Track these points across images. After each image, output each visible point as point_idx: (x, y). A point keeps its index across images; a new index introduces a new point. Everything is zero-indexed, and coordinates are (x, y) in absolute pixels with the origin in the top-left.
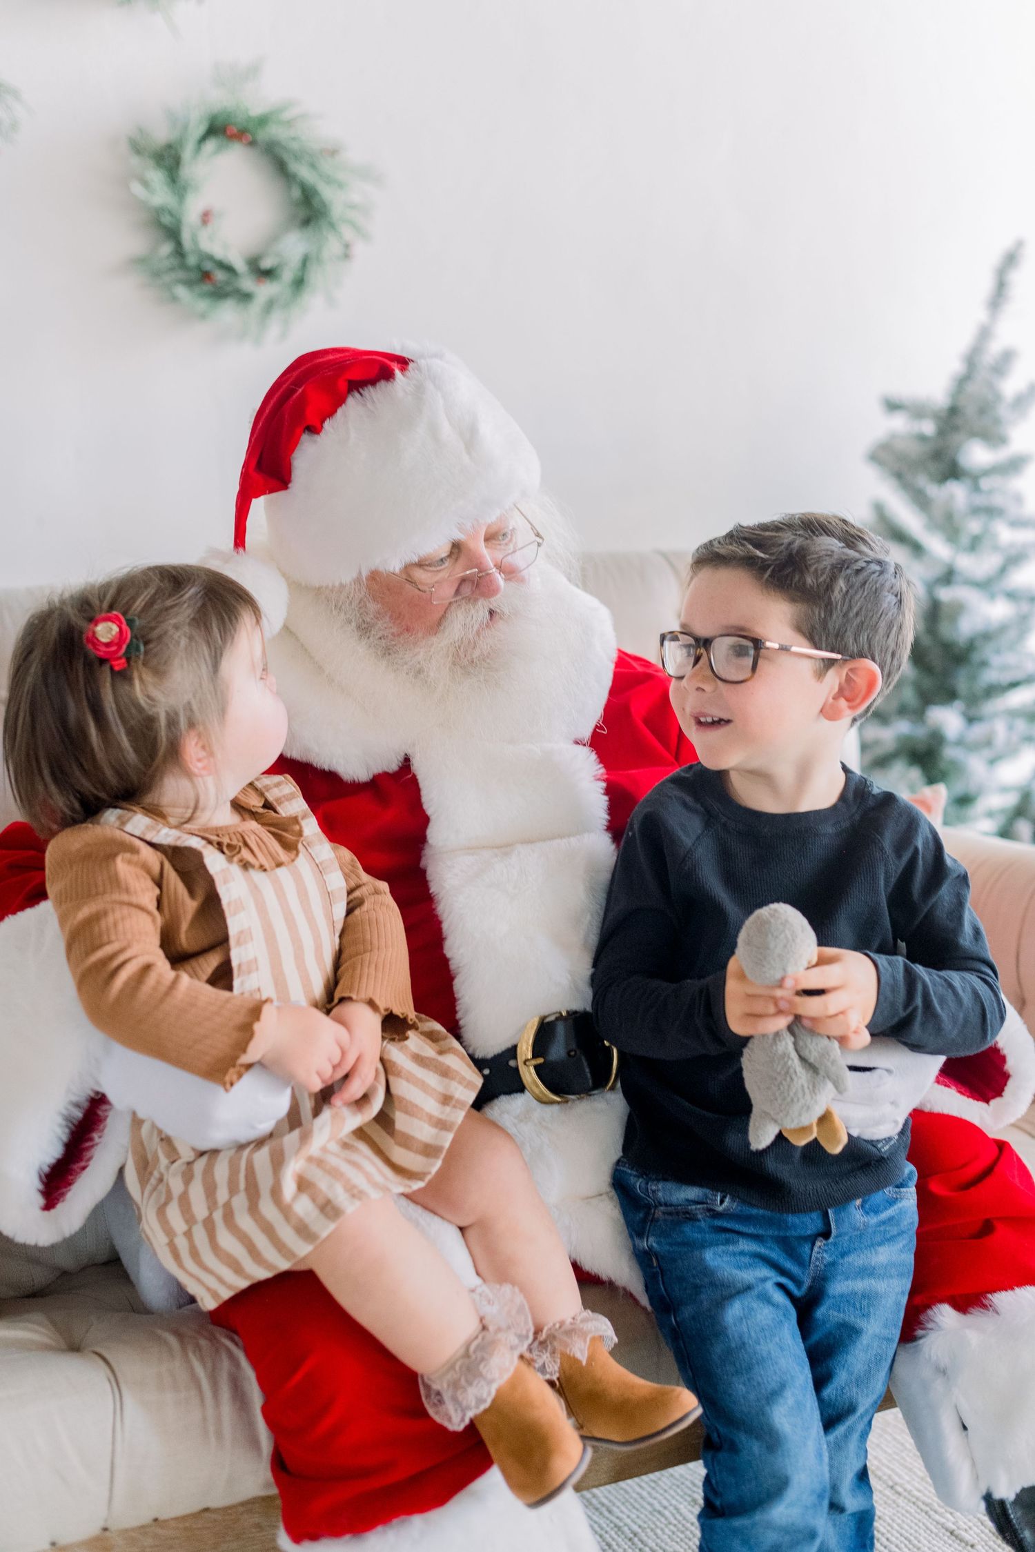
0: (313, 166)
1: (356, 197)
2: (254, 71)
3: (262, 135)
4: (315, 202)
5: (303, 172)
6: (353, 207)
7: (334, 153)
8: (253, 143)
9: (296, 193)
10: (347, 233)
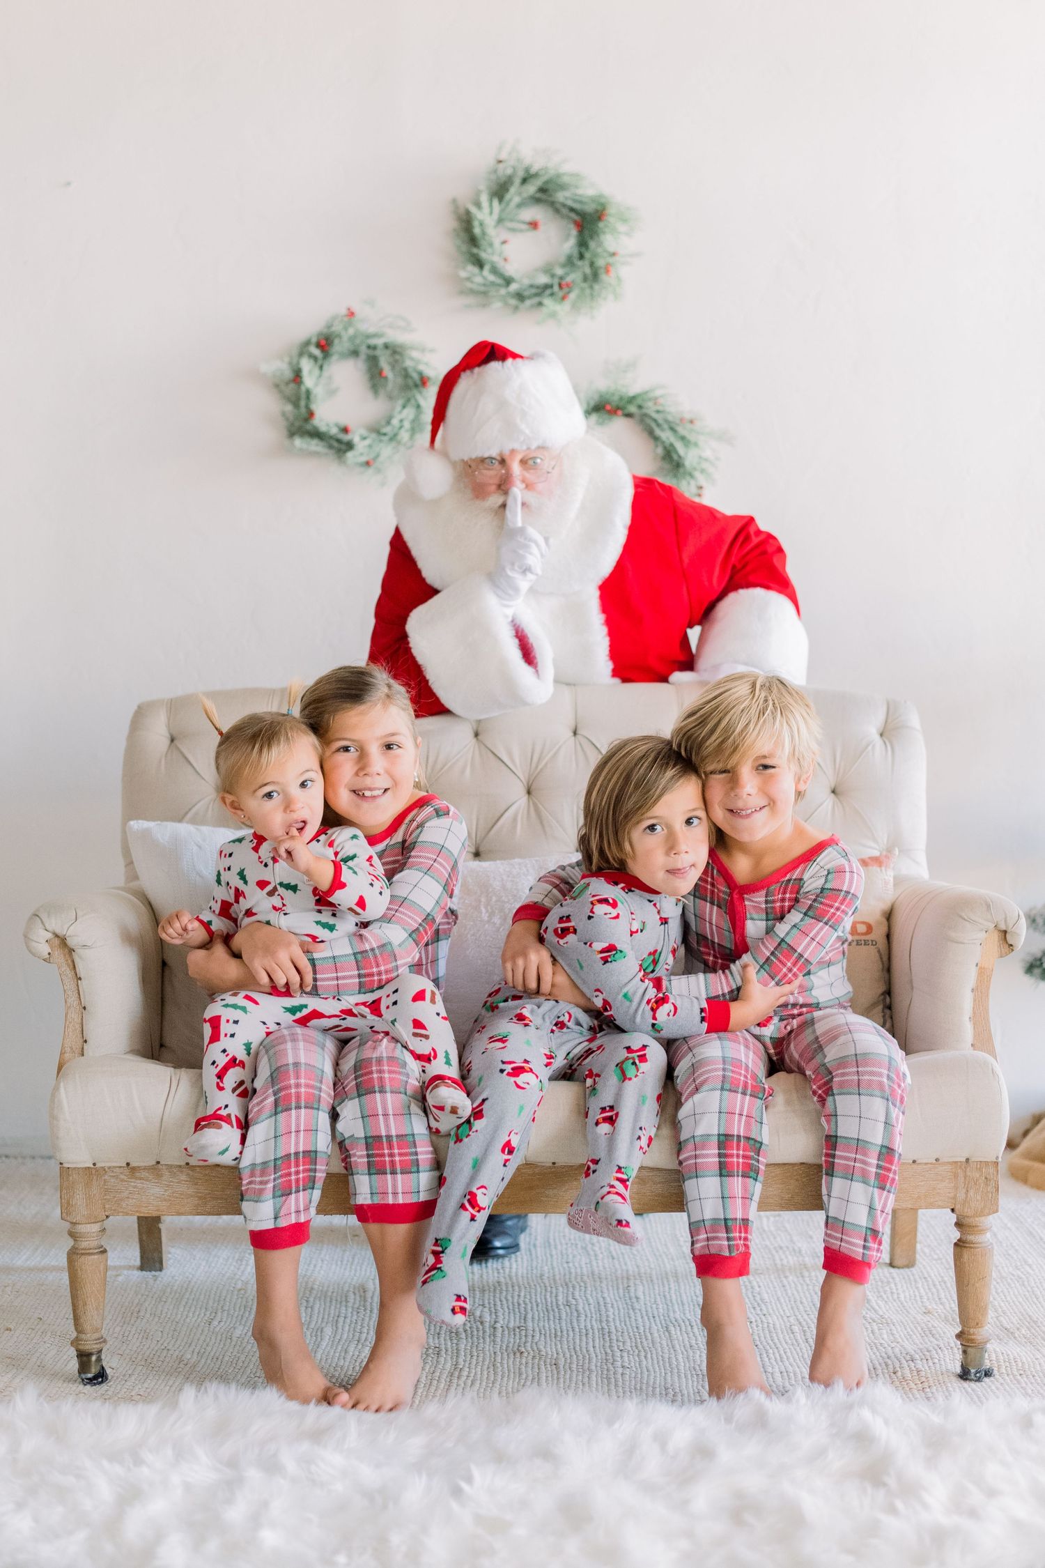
0: (673, 429)
1: (707, 453)
2: (632, 365)
3: (632, 409)
4: (675, 457)
5: (666, 435)
6: (706, 460)
7: (691, 422)
8: (629, 415)
9: (660, 451)
10: (701, 479)
